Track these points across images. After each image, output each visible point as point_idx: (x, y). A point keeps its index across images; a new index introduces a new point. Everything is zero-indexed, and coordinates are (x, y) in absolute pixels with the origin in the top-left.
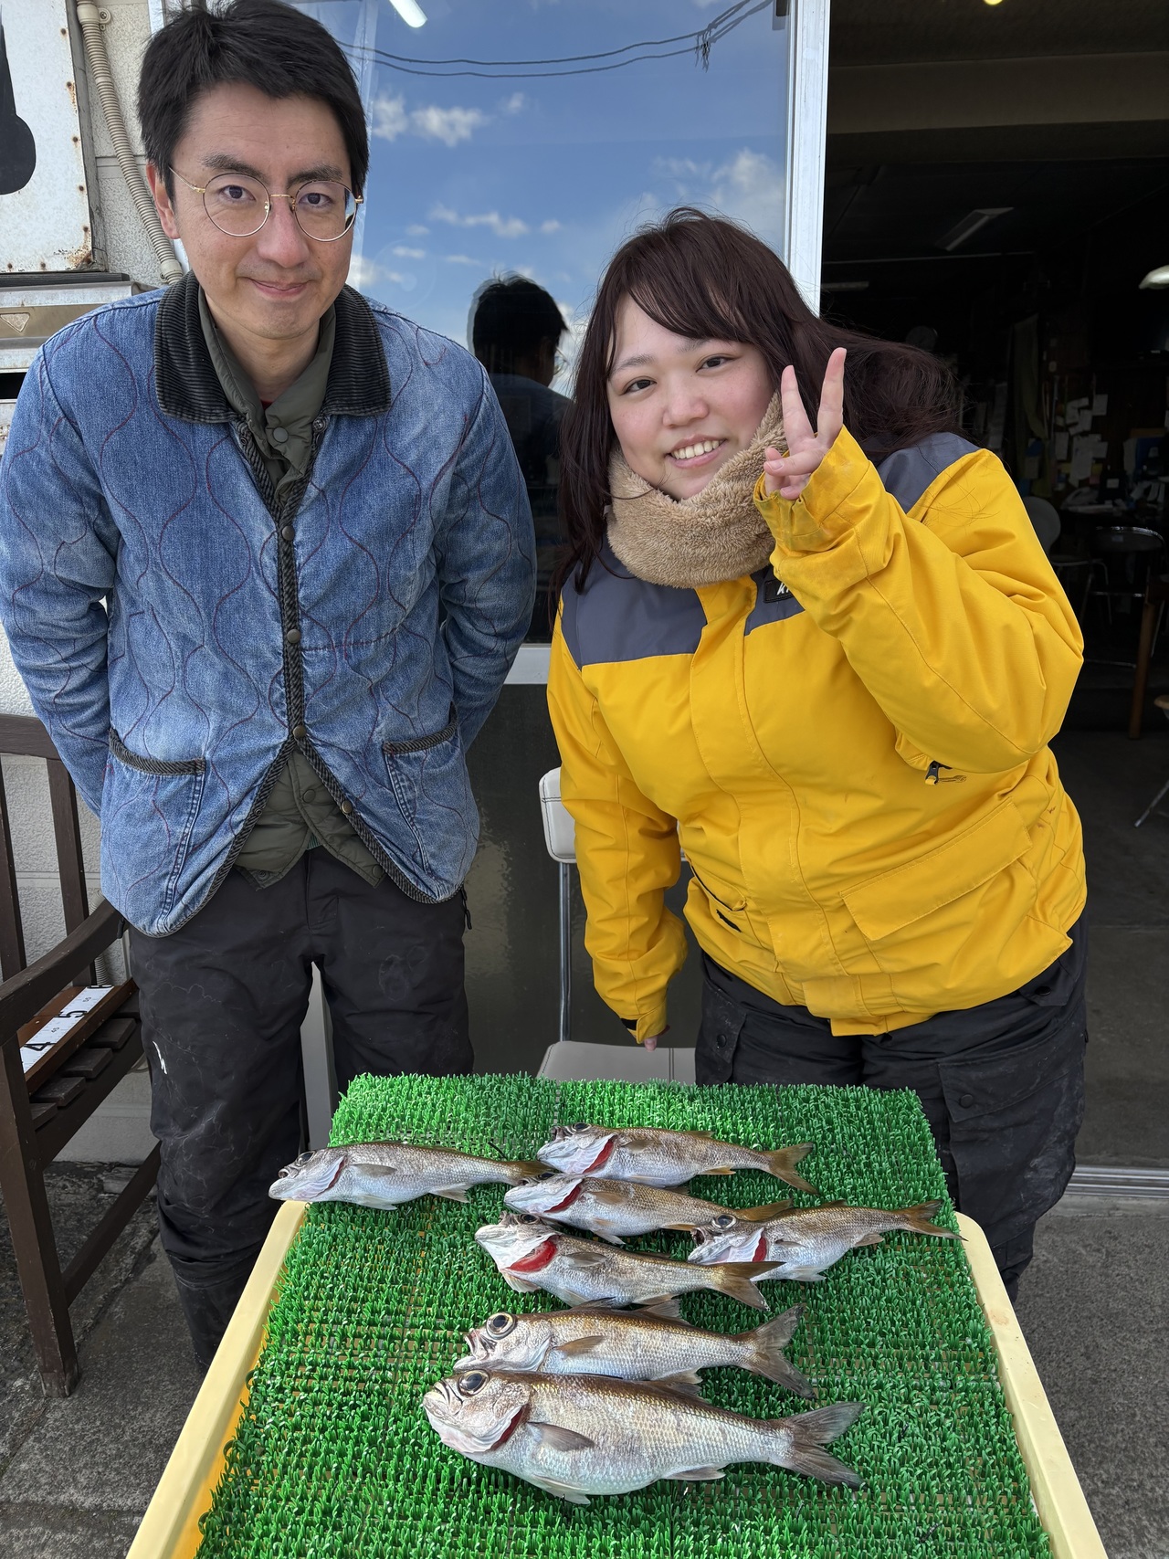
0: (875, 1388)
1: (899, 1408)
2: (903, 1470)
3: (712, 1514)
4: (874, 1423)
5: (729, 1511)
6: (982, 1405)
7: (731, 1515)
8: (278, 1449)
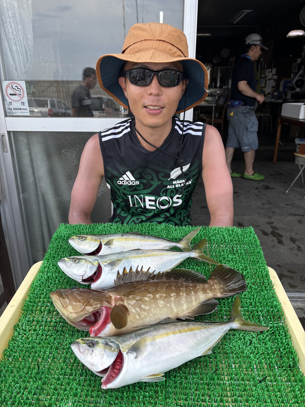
2: (252, 355)
3: (181, 373)
4: (240, 339)
5: (187, 372)
6: (279, 333)
7: (188, 373)
8: (22, 351)
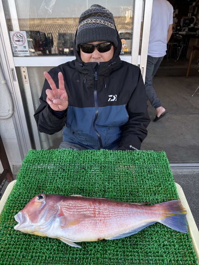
0: (157, 232)
1: (163, 237)
2: (164, 255)
4: (156, 242)
